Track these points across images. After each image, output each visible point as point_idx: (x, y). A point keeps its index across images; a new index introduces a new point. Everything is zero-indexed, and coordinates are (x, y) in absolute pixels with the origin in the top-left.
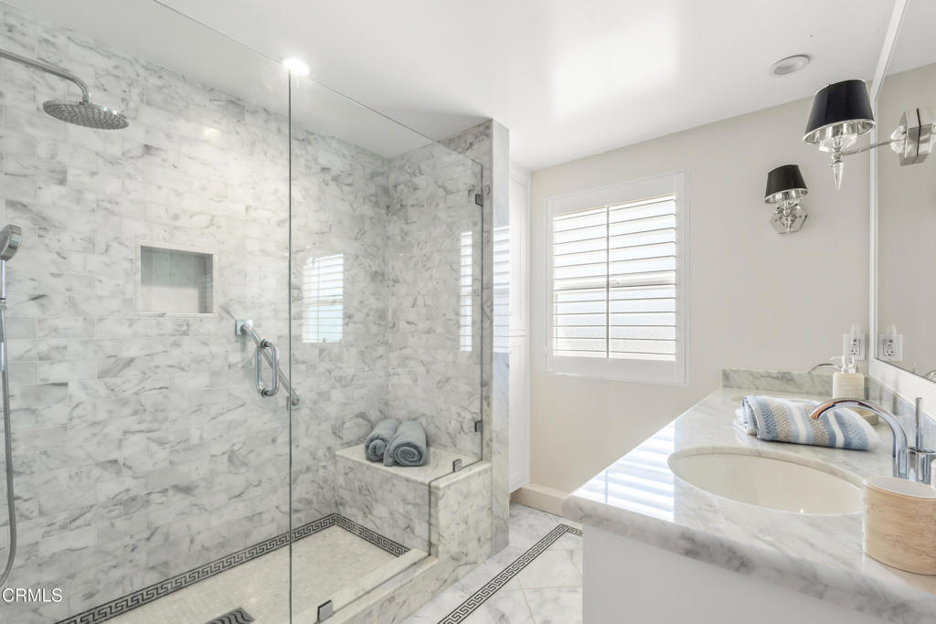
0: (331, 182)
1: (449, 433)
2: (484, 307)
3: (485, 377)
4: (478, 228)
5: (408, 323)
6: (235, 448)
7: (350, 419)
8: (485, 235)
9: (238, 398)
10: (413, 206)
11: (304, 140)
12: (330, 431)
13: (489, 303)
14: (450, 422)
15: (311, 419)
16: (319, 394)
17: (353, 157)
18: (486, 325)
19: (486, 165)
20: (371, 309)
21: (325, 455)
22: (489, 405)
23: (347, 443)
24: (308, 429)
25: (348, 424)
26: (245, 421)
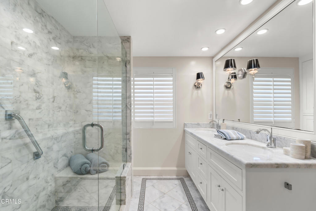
0: (52, 40)
1: (110, 155)
2: (127, 105)
3: (128, 131)
4: (125, 75)
5: (87, 111)
6: (6, 190)
7: (61, 157)
8: (127, 78)
9: (8, 158)
10: (89, 60)
11: (40, 13)
12: (53, 166)
13: (129, 104)
14: (111, 150)
15: (45, 162)
16: (48, 148)
17: (61, 30)
18: (128, 111)
19: (128, 52)
20: (68, 104)
21: (51, 179)
22: (130, 141)
23: (60, 170)
24: (43, 167)
25: (60, 161)
26: (12, 171)
